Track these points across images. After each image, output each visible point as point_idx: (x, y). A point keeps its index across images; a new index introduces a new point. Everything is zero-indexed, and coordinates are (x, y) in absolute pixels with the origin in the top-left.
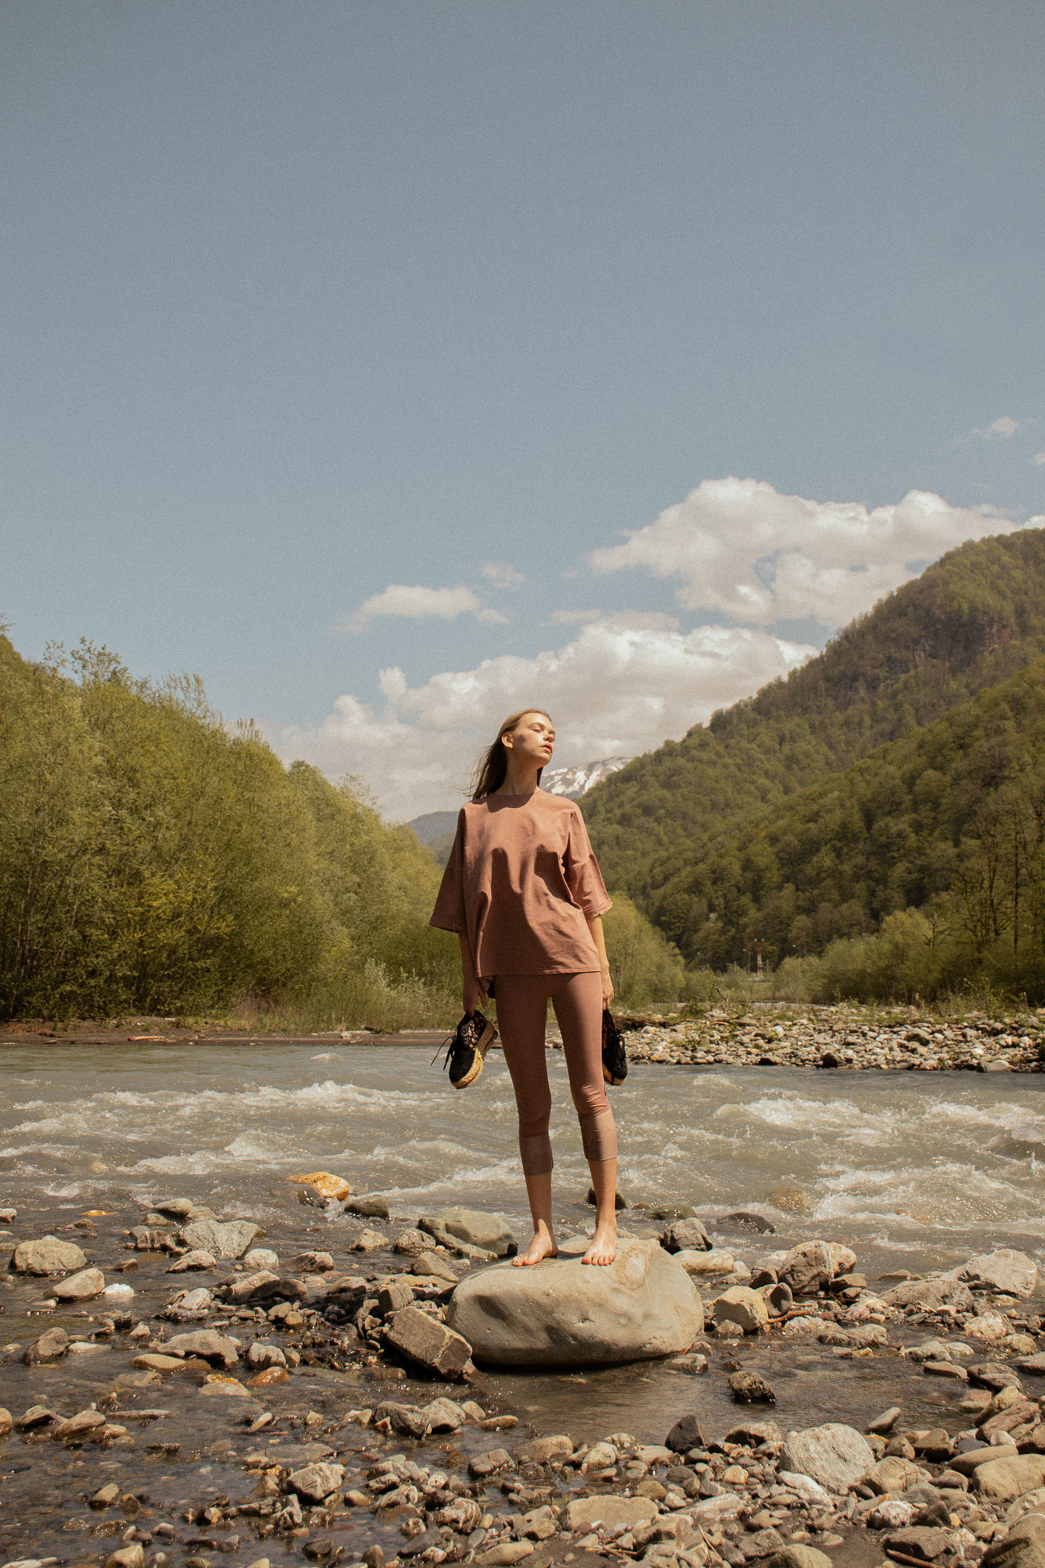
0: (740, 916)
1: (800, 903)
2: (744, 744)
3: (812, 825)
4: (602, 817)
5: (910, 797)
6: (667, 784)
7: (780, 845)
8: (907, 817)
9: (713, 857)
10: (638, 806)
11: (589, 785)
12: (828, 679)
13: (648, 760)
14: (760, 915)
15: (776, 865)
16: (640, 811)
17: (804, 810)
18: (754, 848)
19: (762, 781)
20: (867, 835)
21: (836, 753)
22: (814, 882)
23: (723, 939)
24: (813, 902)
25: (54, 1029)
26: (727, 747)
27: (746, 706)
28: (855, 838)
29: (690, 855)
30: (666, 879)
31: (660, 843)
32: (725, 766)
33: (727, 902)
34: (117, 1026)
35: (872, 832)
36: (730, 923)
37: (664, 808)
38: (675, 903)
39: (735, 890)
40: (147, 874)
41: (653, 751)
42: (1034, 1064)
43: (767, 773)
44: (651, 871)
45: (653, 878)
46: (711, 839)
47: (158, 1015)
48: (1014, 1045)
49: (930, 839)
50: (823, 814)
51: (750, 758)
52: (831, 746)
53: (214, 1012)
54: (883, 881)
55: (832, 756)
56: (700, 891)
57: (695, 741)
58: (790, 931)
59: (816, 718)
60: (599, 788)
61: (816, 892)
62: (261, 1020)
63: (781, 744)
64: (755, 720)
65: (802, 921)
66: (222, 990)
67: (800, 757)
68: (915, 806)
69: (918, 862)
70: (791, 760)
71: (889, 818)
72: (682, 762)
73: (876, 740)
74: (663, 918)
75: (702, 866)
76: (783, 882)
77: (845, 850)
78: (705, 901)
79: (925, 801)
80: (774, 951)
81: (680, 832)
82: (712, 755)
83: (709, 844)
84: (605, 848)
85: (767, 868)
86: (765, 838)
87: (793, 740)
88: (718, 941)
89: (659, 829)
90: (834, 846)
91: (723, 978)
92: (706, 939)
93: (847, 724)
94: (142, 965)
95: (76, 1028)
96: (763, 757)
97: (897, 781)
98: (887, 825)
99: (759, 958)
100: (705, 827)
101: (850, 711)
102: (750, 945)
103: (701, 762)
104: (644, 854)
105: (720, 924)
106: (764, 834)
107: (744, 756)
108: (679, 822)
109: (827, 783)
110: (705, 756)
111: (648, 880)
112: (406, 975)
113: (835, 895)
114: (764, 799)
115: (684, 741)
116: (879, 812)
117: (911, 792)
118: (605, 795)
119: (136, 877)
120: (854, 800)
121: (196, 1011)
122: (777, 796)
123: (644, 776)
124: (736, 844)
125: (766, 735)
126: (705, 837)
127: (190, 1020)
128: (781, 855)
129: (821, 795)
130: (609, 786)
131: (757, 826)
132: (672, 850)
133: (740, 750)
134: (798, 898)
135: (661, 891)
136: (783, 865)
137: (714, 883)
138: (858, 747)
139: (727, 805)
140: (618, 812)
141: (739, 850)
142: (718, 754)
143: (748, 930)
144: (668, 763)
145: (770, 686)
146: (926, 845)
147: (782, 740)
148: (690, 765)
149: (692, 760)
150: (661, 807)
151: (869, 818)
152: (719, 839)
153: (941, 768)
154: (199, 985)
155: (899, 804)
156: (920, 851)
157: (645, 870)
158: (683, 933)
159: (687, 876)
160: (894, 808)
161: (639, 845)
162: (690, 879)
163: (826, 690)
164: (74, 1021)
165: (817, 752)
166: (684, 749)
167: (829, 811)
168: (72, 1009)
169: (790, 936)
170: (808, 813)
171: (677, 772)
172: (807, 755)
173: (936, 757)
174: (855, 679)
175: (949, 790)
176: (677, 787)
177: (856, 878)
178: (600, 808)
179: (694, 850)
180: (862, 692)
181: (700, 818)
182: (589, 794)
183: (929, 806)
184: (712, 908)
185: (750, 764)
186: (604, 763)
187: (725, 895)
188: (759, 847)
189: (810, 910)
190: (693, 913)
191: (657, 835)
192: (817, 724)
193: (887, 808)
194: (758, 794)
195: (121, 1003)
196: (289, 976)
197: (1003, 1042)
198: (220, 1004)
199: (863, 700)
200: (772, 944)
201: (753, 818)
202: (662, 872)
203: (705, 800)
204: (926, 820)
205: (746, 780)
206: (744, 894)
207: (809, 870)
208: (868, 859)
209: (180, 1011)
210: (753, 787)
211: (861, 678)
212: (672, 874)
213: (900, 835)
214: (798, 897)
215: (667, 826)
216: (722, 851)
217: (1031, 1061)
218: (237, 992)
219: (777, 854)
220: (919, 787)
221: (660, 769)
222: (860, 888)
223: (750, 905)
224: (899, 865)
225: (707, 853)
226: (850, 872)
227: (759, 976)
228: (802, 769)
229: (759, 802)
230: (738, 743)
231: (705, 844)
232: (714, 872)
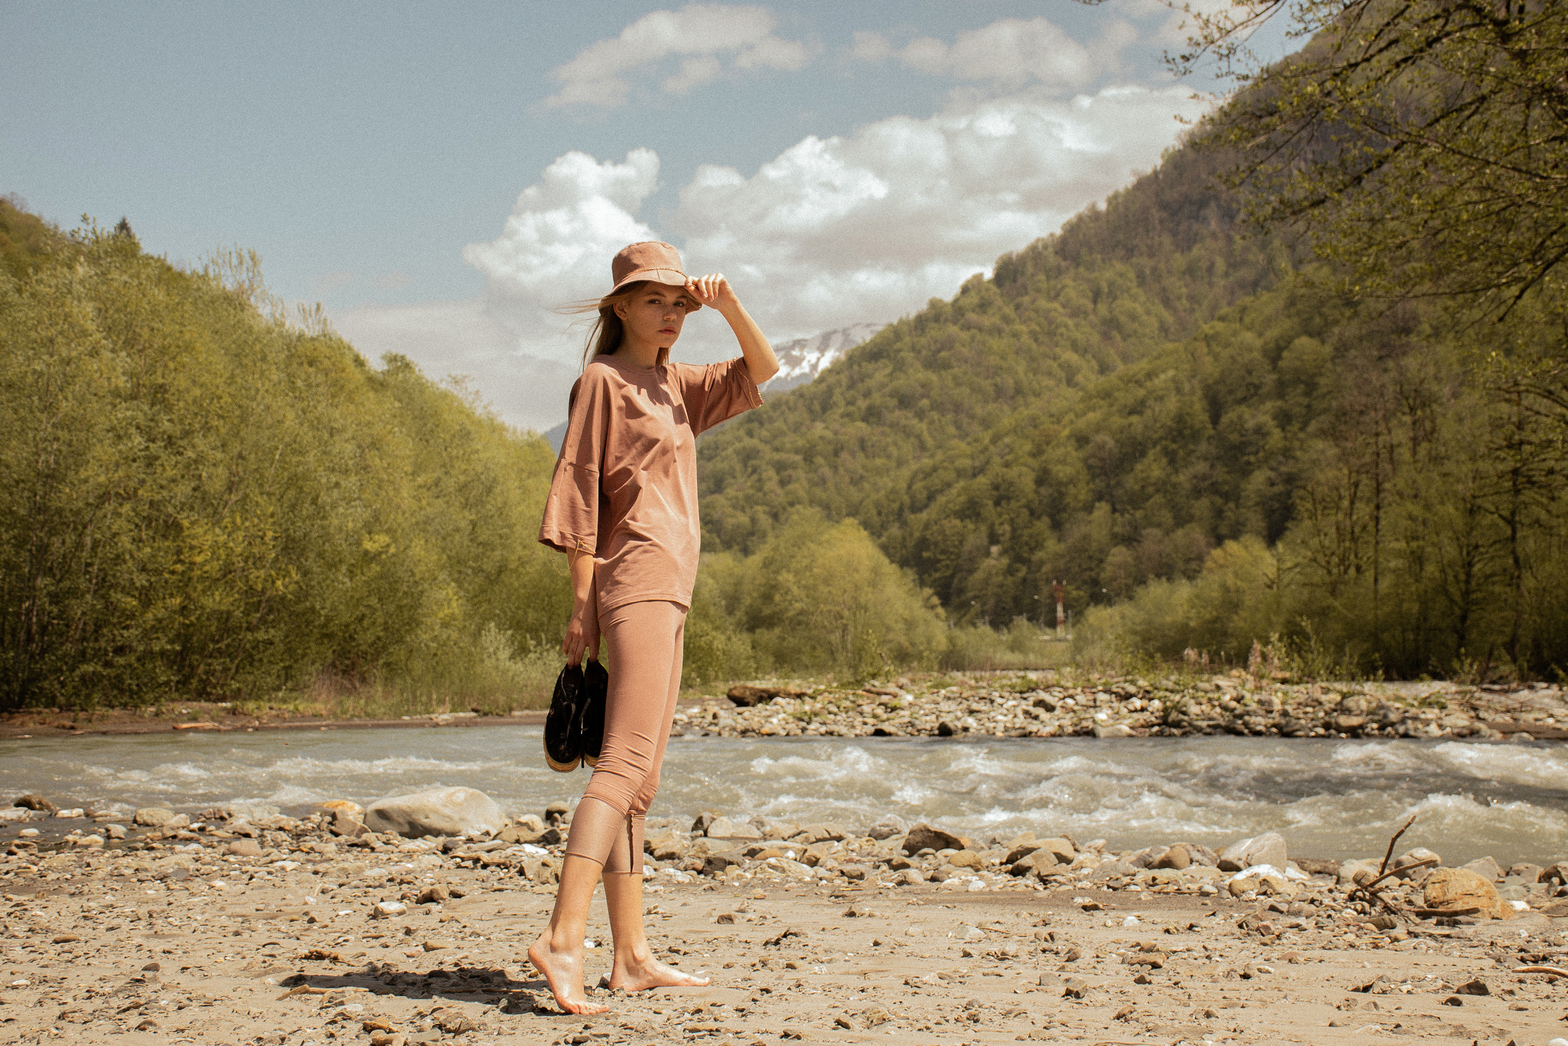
0: (1032, 550)
1: (1116, 529)
2: (1043, 303)
3: (1135, 419)
4: (841, 410)
5: (1274, 377)
6: (933, 363)
7: (1089, 448)
8: (1269, 405)
9: (996, 467)
10: (891, 396)
11: (825, 363)
12: (1164, 206)
13: (905, 328)
14: (1061, 548)
15: (1084, 476)
16: (894, 402)
17: (1128, 398)
18: (1053, 453)
19: (1071, 357)
20: (1212, 432)
21: (1175, 311)
22: (1137, 500)
23: (1010, 579)
24: (1136, 528)
25: (75, 721)
26: (1018, 307)
27: (1045, 247)
28: (1195, 436)
29: (966, 463)
30: (931, 498)
31: (923, 447)
32: (1015, 335)
33: (1014, 530)
34: (157, 715)
35: (1220, 427)
36: (1019, 559)
37: (928, 397)
38: (942, 532)
39: (1025, 512)
40: (186, 523)
41: (913, 315)
42: (1156, 729)
43: (1075, 346)
44: (910, 487)
45: (913, 497)
46: (995, 440)
47: (208, 700)
48: (1143, 710)
49: (1301, 435)
50: (1151, 402)
51: (1050, 323)
52: (1167, 302)
53: (280, 694)
54: (1232, 496)
55: (1169, 318)
56: (978, 515)
57: (973, 299)
58: (1103, 569)
59: (1146, 263)
60: (834, 370)
61: (1139, 514)
62: (341, 703)
63: (1095, 302)
64: (1059, 268)
65: (1119, 555)
66: (290, 667)
67: (1123, 319)
68: (1281, 390)
69: (1283, 469)
70: (1110, 326)
71: (1243, 408)
72: (953, 329)
73: (1232, 293)
74: (925, 554)
75: (982, 480)
76: (1094, 501)
77: (1181, 453)
78: (984, 528)
79: (1299, 381)
80: (1081, 597)
81: (952, 430)
82: (996, 320)
83: (992, 448)
84: (844, 455)
85: (1072, 481)
86: (1069, 437)
87: (1113, 296)
88: (1001, 586)
89: (922, 427)
90: (1165, 448)
91: (1005, 636)
92: (986, 582)
93: (1190, 271)
94: (184, 637)
95: (103, 718)
96: (1070, 322)
97: (1256, 355)
98: (1240, 417)
99: (1060, 609)
100: (986, 423)
101: (1196, 251)
102: (1045, 590)
103: (980, 330)
104: (900, 463)
105: (1005, 561)
106: (1066, 432)
107: (1042, 320)
108: (950, 416)
109: (1158, 357)
110: (987, 321)
111: (906, 499)
112: (533, 642)
113: (1167, 517)
114: (1070, 382)
115: (956, 301)
116: (1230, 398)
117: (1275, 369)
118: (844, 379)
119: (172, 528)
120: (1195, 382)
121: (256, 693)
122: (1089, 378)
123: (900, 350)
124: (1028, 447)
125: (1073, 288)
126: (986, 437)
127: (251, 705)
128: (1091, 461)
129: (1150, 376)
130: (851, 366)
131: (1059, 422)
132: (939, 456)
133: (1037, 311)
134: (1114, 524)
135: (924, 516)
136: (1094, 477)
137: (997, 503)
138: (1205, 303)
139: (1019, 391)
140: (863, 404)
141: (1034, 455)
142: (1006, 319)
143: (1044, 569)
144: (934, 332)
145: (1080, 219)
146: (1297, 444)
147: (1096, 297)
148: (965, 336)
149: (967, 327)
150: (923, 396)
151: (1216, 409)
152: (1007, 440)
153: (1318, 334)
154: (261, 660)
155: (1257, 387)
156: (1287, 453)
157: (903, 485)
158: (953, 576)
159: (959, 495)
160: (1252, 394)
161: (895, 452)
162: (963, 498)
163: (1161, 222)
164: (100, 710)
165: (1148, 313)
166: (958, 309)
167: (1160, 399)
168: (96, 698)
169: (1102, 575)
170: (1130, 401)
171: (948, 344)
172: (1133, 317)
173: (1311, 318)
174: (1202, 204)
175: (1329, 365)
176: (946, 366)
177: (1197, 493)
178: (837, 397)
179: (972, 457)
180: (1213, 225)
181: (979, 411)
182: (822, 379)
183: (1301, 388)
184: (994, 539)
185: (1051, 332)
186: (845, 332)
187: (1012, 520)
188: (1061, 451)
189: (1130, 539)
190: (967, 547)
191: (918, 437)
192: (1148, 272)
193: (1240, 395)
194: (1063, 375)
195: (160, 685)
196: (379, 648)
197: (1131, 707)
198: (289, 684)
199: (1214, 235)
200: (1078, 588)
201: (1054, 410)
202: (926, 488)
203: (987, 384)
204: (1297, 409)
205: (1046, 356)
206: (1039, 518)
207: (1130, 482)
208: (1212, 466)
209: (237, 695)
210: (1055, 365)
211: (1213, 204)
212: (941, 491)
213: (1260, 431)
214: (1114, 520)
215: (932, 422)
216: (1009, 457)
217: (1153, 726)
218: (312, 669)
219: (1085, 461)
220: (1288, 360)
221: (923, 341)
222: (1202, 506)
223: (1048, 533)
224: (1257, 473)
225: (988, 462)
226: (1187, 486)
227: (1060, 631)
228: (1125, 338)
229: (1063, 386)
230: (1034, 301)
231: (986, 449)
232: (996, 487)
